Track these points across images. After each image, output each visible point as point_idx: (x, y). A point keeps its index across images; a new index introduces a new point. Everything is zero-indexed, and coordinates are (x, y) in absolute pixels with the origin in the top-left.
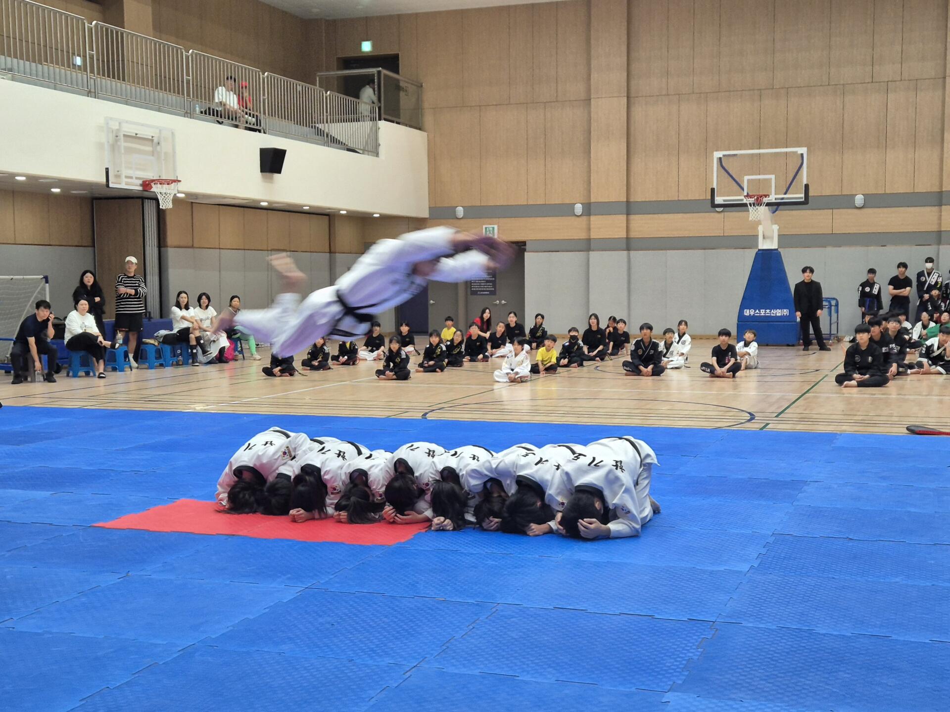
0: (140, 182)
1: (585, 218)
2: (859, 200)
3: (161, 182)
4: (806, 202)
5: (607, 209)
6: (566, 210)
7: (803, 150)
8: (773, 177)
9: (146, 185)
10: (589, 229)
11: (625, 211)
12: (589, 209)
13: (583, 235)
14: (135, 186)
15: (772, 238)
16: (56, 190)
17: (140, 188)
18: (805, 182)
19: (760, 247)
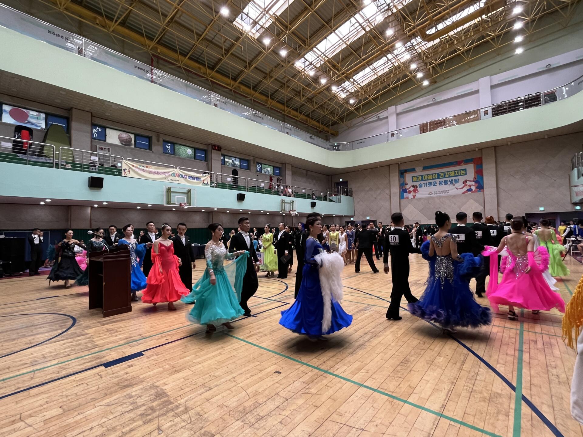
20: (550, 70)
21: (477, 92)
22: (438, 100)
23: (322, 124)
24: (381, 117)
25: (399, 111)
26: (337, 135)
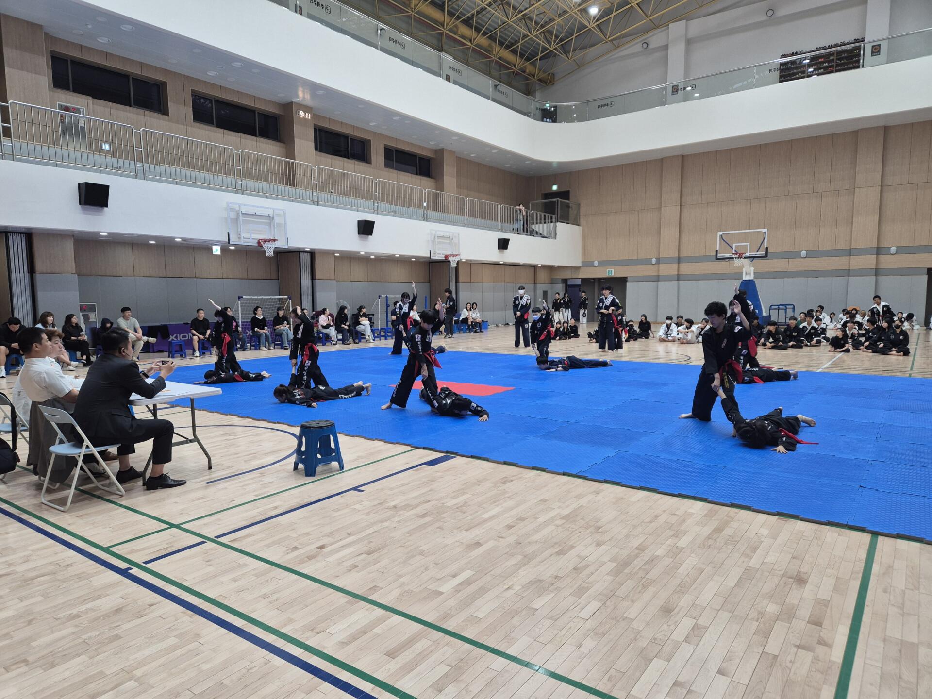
0: (444, 256)
1: (657, 265)
2: (804, 254)
3: (453, 256)
4: (766, 256)
5: (668, 261)
6: (648, 262)
7: (765, 230)
8: (749, 244)
9: (446, 257)
10: (658, 271)
11: (677, 261)
12: (659, 261)
13: (655, 274)
14: (442, 258)
15: (750, 274)
16: (413, 260)
17: (444, 258)
18: (766, 246)
19: (744, 279)
22: (782, 12)
23: (522, 56)
24: (652, 46)
25: (692, 33)
26: (550, 82)
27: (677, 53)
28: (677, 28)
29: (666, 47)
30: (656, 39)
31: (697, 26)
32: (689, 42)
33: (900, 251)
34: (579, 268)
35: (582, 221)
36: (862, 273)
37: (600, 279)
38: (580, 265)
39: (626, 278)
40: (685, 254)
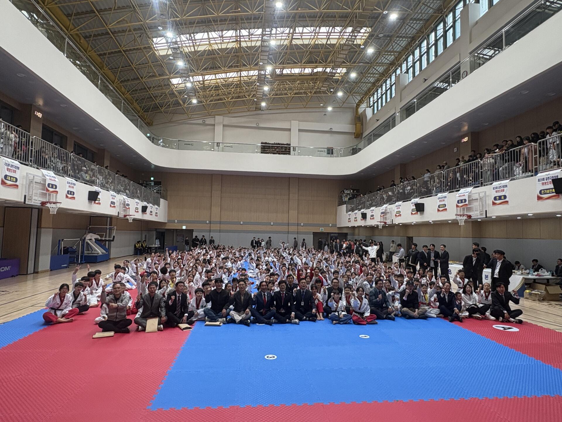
0: (125, 215)
1: (209, 225)
2: (272, 223)
5: (215, 223)
6: (204, 222)
10: (211, 227)
11: (219, 223)
12: (210, 222)
13: (208, 229)
17: (125, 217)
20: (331, 132)
21: (289, 130)
22: (261, 125)
23: (143, 109)
24: (206, 123)
25: (225, 123)
26: (151, 125)
27: (219, 129)
28: (219, 119)
29: (214, 125)
30: (209, 121)
31: (227, 120)
32: (224, 126)
33: (305, 225)
34: (166, 223)
35: (168, 198)
36: (293, 233)
37: (176, 230)
38: (167, 222)
39: (193, 230)
40: (222, 220)
